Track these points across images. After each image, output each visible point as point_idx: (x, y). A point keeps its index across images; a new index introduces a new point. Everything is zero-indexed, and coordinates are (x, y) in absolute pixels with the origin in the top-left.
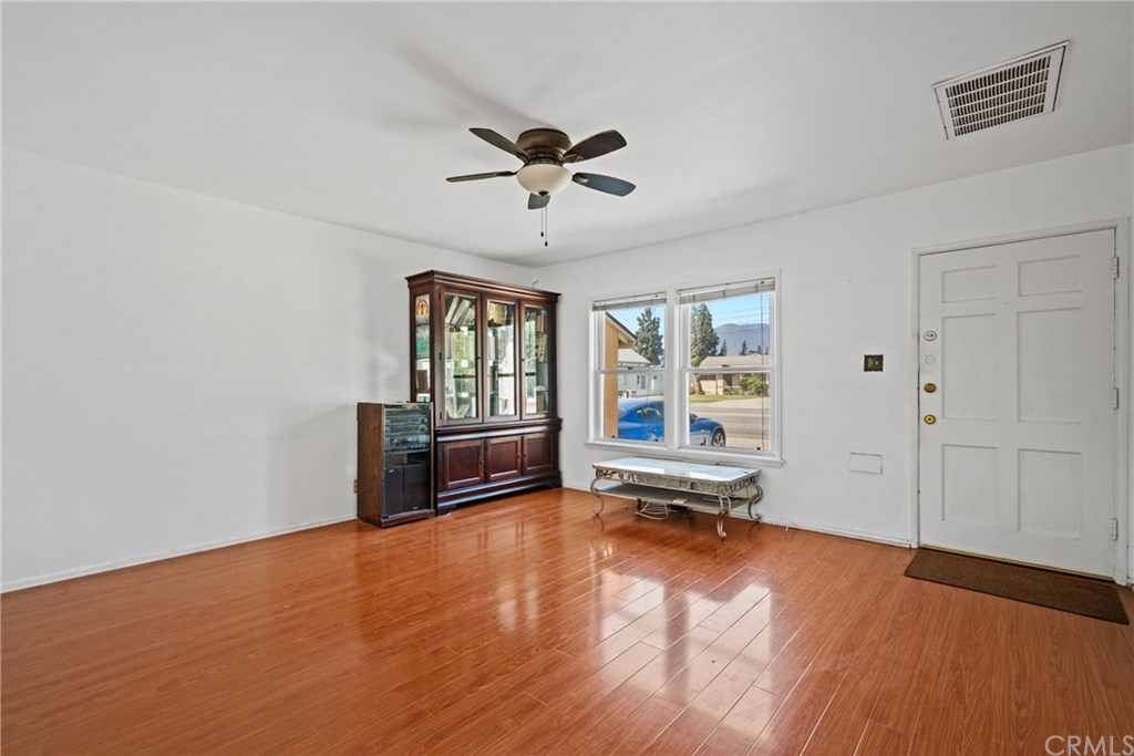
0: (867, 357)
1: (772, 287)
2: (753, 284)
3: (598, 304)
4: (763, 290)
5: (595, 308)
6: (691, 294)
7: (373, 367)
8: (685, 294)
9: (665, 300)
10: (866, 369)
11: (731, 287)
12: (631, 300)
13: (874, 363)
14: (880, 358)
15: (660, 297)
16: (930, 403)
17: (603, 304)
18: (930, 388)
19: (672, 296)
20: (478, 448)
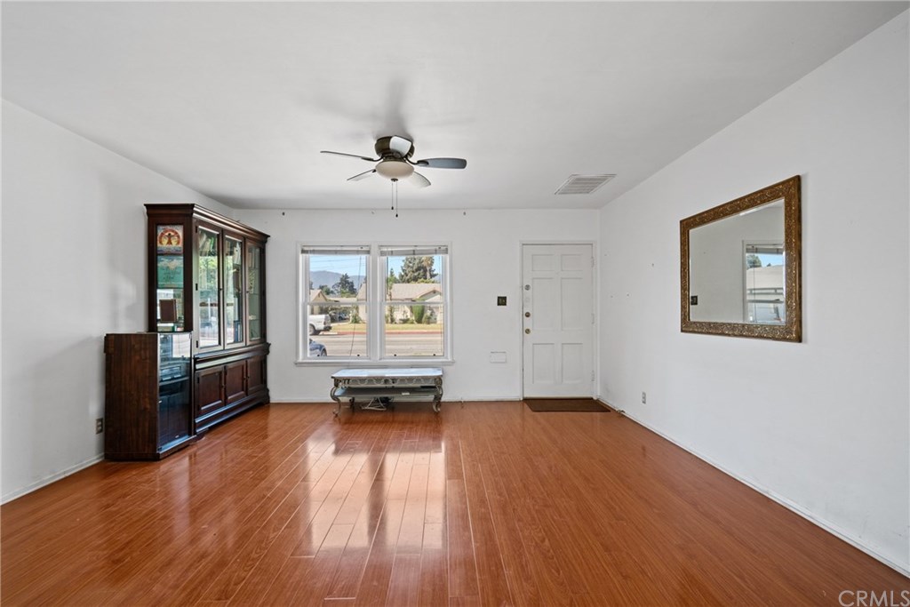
0: (499, 298)
1: (446, 251)
2: (434, 248)
3: (306, 249)
4: (440, 253)
5: (303, 252)
6: (390, 249)
7: (114, 296)
8: (385, 249)
9: (368, 252)
10: (499, 304)
11: (418, 248)
12: (339, 249)
13: (502, 301)
14: (505, 298)
15: (364, 249)
16: (528, 323)
17: (312, 249)
18: (528, 315)
19: (375, 250)
20: (220, 373)
